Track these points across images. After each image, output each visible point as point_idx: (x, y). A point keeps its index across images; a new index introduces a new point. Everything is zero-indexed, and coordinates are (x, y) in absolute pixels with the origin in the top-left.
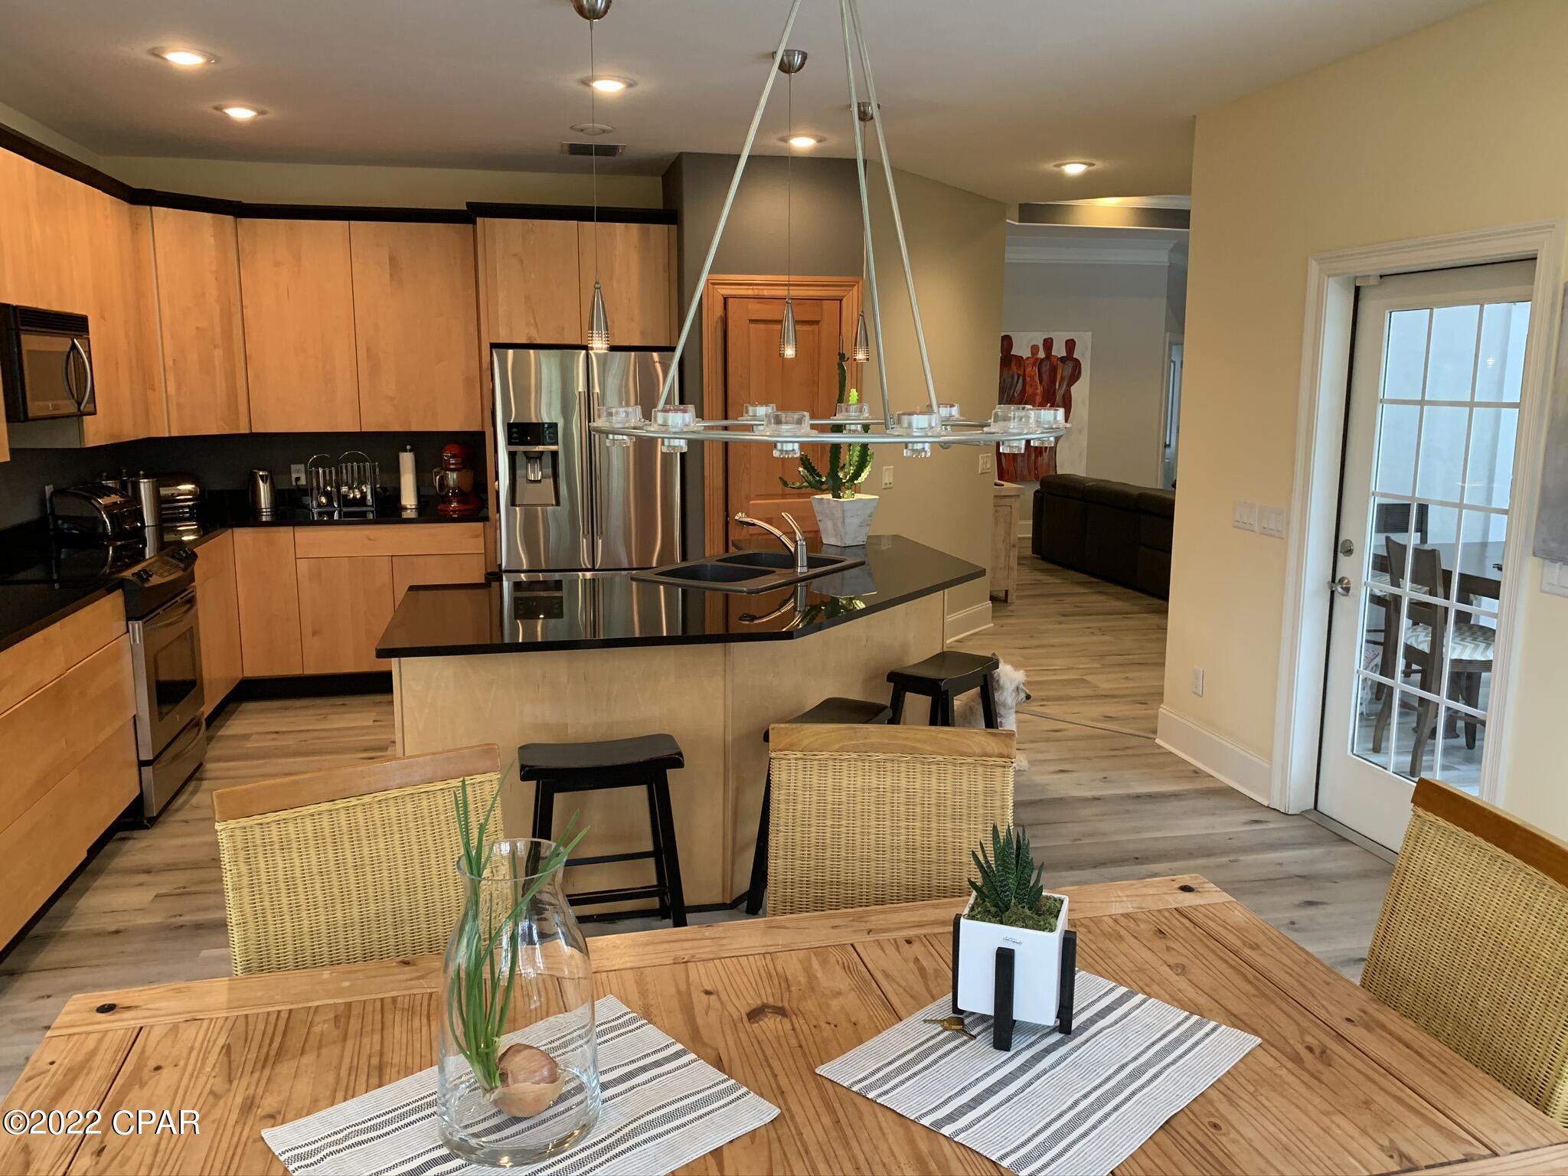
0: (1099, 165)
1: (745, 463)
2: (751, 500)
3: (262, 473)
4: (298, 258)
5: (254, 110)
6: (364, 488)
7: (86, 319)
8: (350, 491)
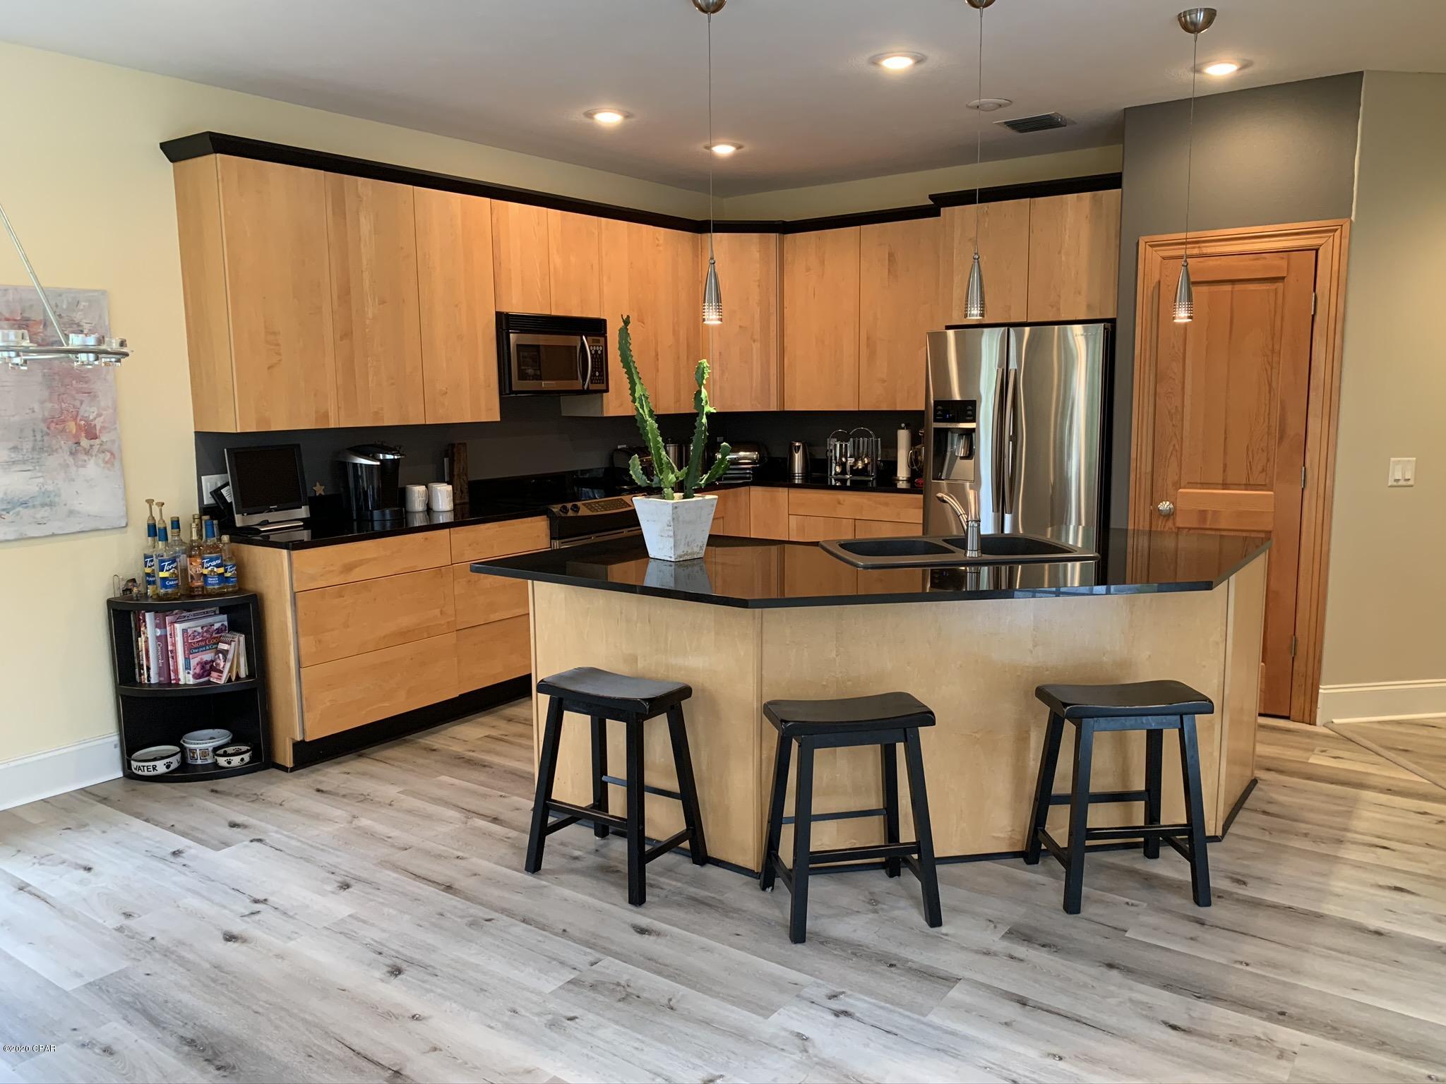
1: (1174, 446)
2: (1180, 488)
3: (797, 444)
4: (822, 263)
5: (733, 145)
6: (866, 460)
7: (605, 321)
8: (856, 461)
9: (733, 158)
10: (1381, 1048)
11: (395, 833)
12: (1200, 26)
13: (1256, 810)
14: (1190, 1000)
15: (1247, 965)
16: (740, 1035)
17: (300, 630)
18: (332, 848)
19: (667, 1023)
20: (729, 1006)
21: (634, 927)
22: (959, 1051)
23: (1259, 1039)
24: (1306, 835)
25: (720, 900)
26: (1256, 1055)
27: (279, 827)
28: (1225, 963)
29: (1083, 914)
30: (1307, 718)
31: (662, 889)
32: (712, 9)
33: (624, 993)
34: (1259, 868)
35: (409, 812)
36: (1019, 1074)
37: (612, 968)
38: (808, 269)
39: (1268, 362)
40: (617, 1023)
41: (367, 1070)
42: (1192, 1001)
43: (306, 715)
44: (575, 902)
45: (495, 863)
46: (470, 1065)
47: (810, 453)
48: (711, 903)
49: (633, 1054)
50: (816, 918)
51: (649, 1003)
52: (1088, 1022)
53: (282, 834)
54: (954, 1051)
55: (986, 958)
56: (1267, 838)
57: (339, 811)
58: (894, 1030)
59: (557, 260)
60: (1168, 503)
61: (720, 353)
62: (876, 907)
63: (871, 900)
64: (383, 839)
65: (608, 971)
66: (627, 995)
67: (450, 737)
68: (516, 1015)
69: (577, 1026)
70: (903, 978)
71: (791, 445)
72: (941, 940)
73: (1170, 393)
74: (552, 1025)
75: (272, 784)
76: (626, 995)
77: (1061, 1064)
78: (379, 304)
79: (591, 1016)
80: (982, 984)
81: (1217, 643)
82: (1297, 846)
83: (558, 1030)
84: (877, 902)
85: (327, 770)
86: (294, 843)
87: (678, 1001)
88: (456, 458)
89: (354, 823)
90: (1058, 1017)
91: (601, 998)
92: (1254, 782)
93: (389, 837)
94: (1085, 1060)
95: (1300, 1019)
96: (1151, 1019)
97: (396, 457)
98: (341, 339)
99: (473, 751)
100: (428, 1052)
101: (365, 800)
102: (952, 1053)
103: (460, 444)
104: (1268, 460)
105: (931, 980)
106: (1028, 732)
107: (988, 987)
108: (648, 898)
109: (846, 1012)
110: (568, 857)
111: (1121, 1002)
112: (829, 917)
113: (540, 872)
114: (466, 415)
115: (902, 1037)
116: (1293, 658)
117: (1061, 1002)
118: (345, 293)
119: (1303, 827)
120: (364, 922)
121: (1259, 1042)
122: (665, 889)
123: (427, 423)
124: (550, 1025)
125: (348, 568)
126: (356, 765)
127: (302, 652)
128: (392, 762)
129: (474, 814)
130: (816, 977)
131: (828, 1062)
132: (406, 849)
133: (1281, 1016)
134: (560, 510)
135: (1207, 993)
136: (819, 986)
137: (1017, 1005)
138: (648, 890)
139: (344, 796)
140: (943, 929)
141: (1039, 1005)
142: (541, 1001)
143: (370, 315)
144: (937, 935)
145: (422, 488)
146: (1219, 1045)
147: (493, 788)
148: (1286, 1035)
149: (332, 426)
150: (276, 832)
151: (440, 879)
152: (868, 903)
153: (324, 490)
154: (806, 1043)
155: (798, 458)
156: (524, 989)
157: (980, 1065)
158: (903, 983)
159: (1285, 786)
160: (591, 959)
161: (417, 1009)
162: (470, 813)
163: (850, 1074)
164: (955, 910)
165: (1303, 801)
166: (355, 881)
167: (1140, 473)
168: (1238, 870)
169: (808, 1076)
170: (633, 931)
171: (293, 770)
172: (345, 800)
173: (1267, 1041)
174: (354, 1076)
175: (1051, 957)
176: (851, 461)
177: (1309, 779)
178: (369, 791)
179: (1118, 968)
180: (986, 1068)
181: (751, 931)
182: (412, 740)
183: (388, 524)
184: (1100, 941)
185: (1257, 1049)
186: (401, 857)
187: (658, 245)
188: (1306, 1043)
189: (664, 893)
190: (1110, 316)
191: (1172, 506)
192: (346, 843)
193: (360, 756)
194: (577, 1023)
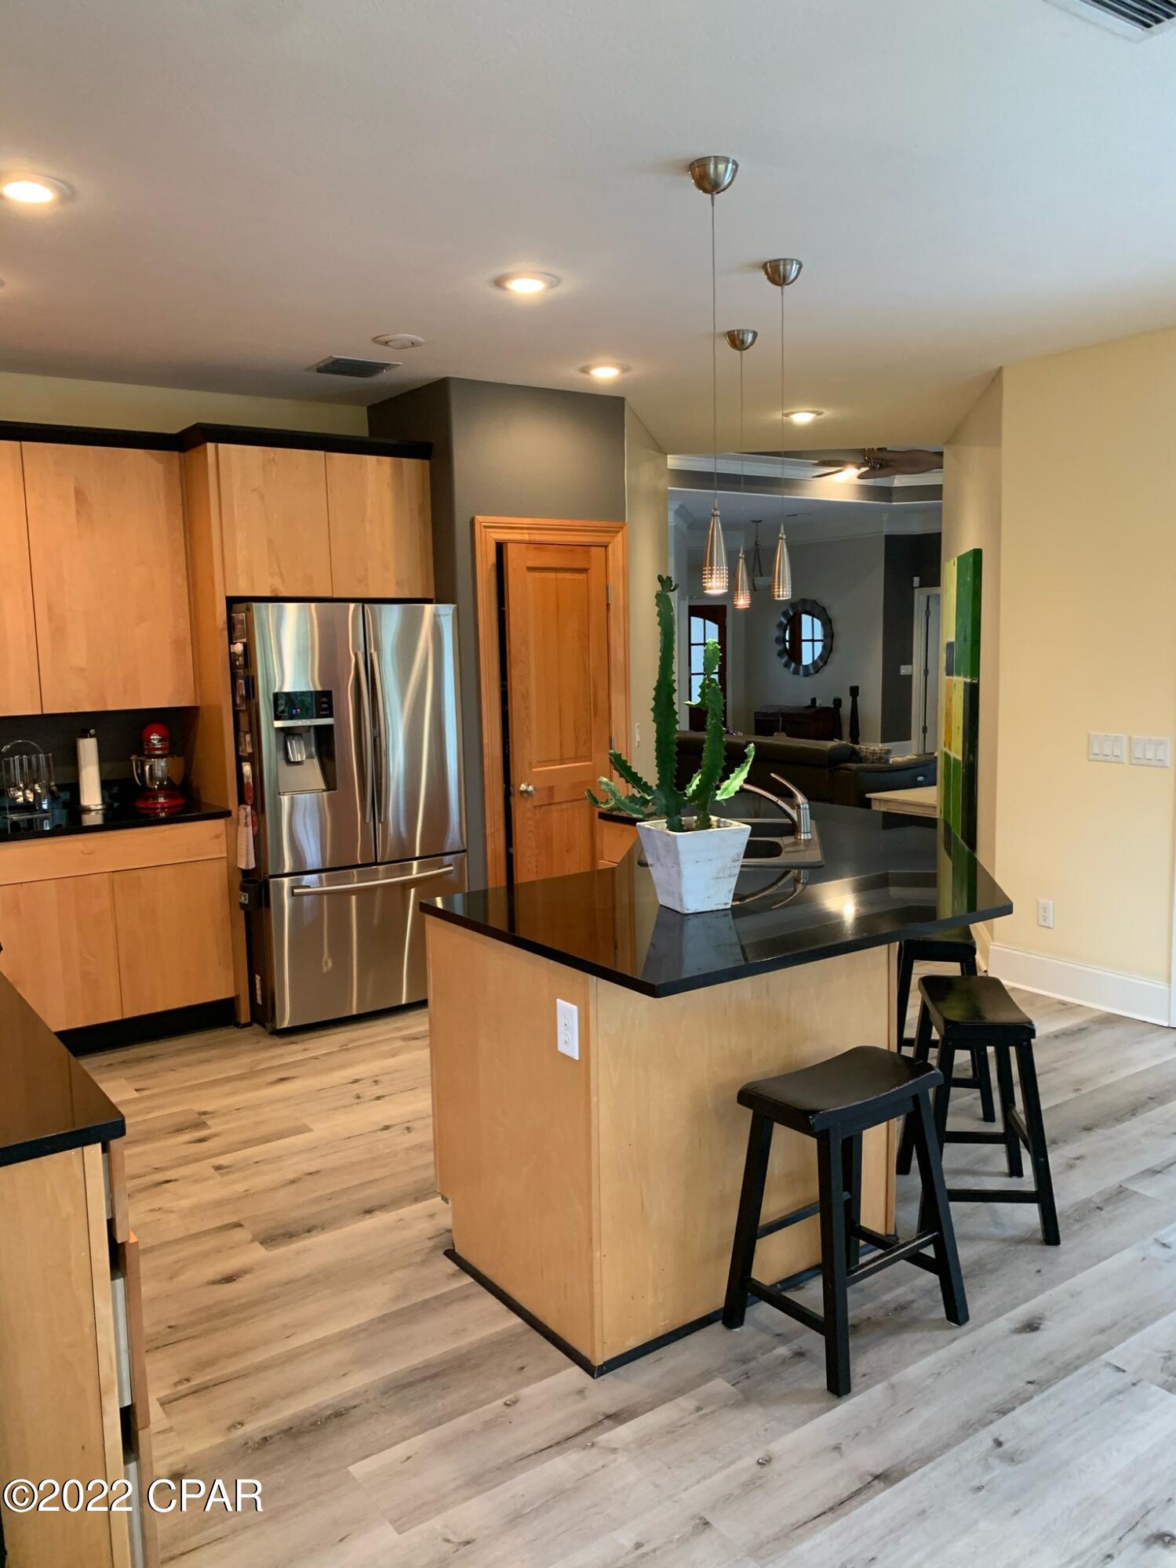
0: (827, 413)
1: (527, 727)
2: (533, 768)
73: (522, 675)
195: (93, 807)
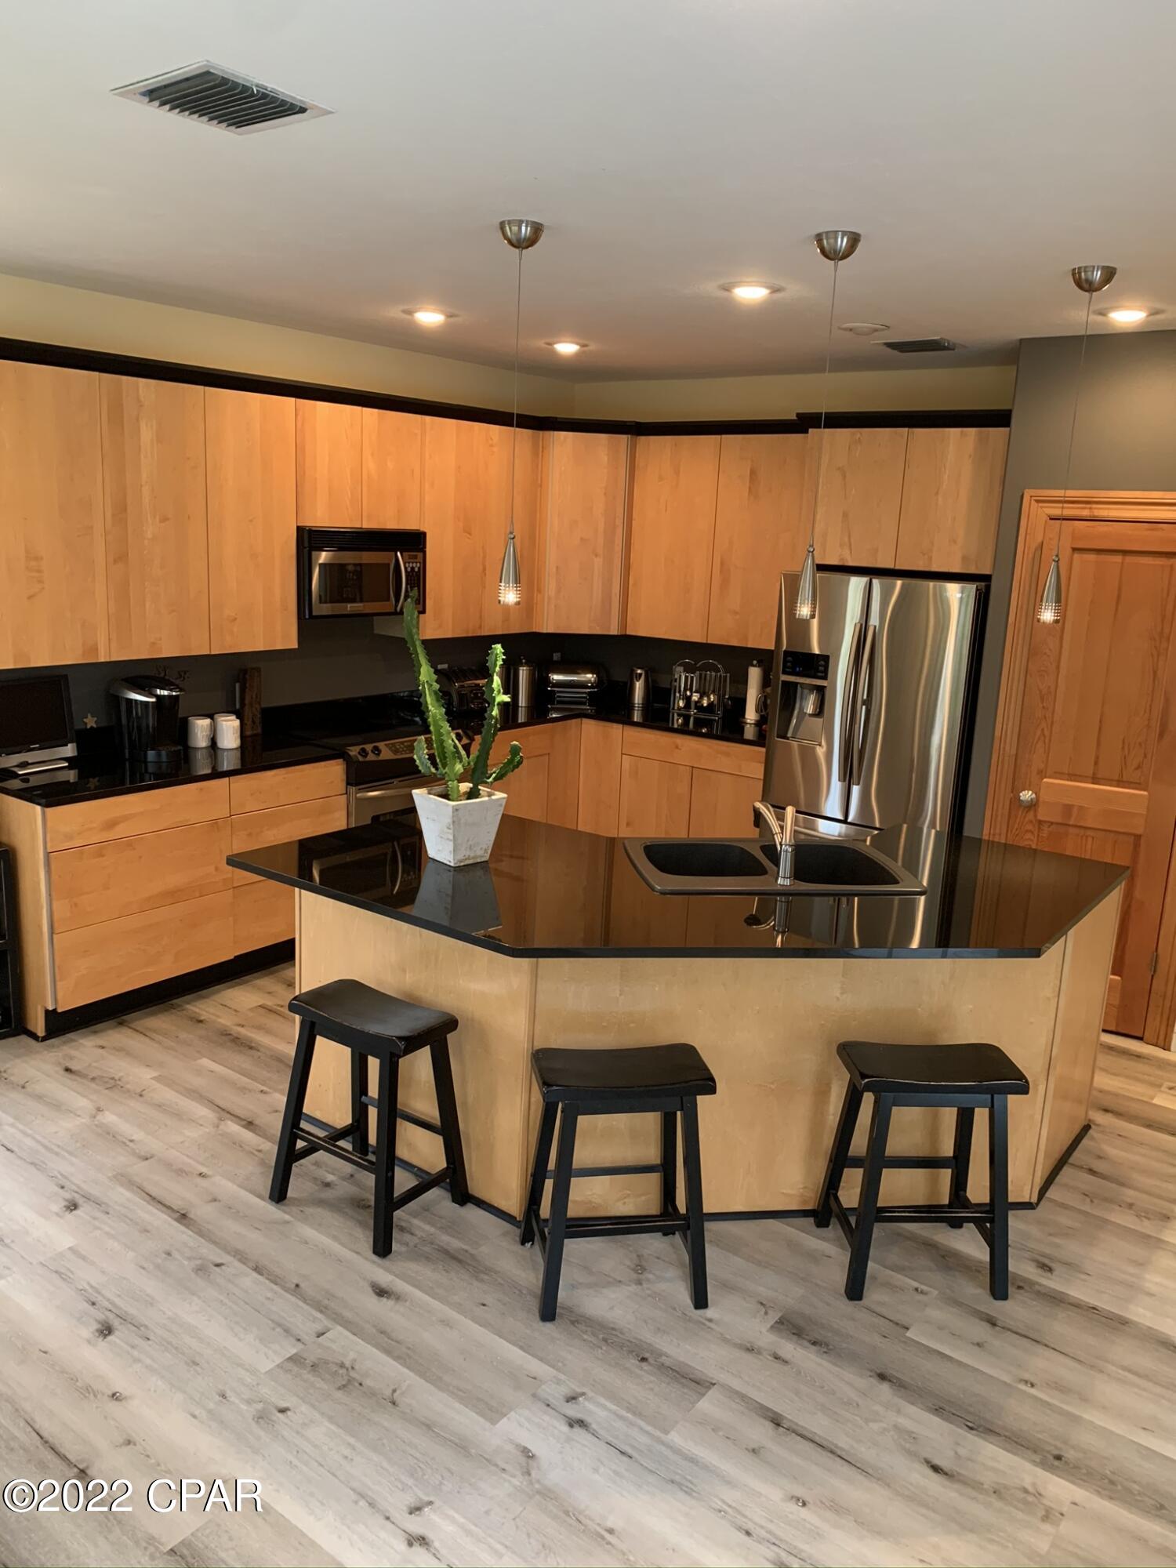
1: (1043, 730)
2: (1046, 777)
3: (639, 671)
4: (677, 472)
5: (577, 344)
6: (712, 697)
7: (424, 534)
8: (701, 697)
9: (577, 355)
10: (1158, 1513)
11: (139, 1135)
12: (1096, 286)
13: (1082, 1168)
14: (960, 1431)
15: (1032, 1385)
16: (462, 1447)
17: (53, 894)
18: (67, 1151)
19: (386, 1424)
20: (457, 1405)
21: (373, 1287)
22: (695, 1486)
23: (1026, 1491)
24: (1131, 1206)
25: (472, 1255)
26: (1020, 1515)
27: (16, 1118)
28: (1008, 1381)
29: (865, 1301)
30: (1161, 1042)
31: (412, 1234)
32: (524, 245)
33: (346, 1378)
34: (1071, 1249)
35: (160, 1106)
36: (755, 1524)
37: (342, 1343)
38: (661, 478)
39: (1156, 647)
40: (331, 1419)
41: (51, 1466)
42: (963, 1432)
43: (59, 984)
44: (316, 1246)
45: (240, 1186)
46: (163, 1468)
47: (652, 681)
48: (461, 1257)
49: (341, 1465)
50: (573, 1287)
51: (372, 1394)
52: (843, 1454)
53: (17, 1128)
54: (690, 1485)
55: (748, 1356)
56: (1087, 1208)
57: (85, 1100)
58: (630, 1451)
59: (371, 465)
60: (1030, 792)
61: (557, 567)
62: (640, 1276)
63: (637, 1266)
64: (125, 1143)
65: (334, 1347)
66: (349, 1381)
67: (222, 1005)
68: (224, 1400)
69: (286, 1421)
70: (652, 1378)
71: (632, 671)
72: (703, 1327)
73: (1043, 671)
74: (261, 1417)
75: (18, 1056)
76: (347, 1379)
77: (804, 1513)
78: (160, 522)
79: (304, 1408)
80: (737, 1393)
81: (1049, 999)
82: (1118, 1221)
83: (266, 1425)
84: (644, 1269)
85: (81, 1041)
86: (29, 1142)
87: (403, 1394)
88: (247, 685)
89: (98, 1118)
90: (811, 1444)
91: (320, 1384)
92: (1086, 1128)
93: (131, 1141)
94: (830, 1508)
95: (1076, 1467)
96: (911, 1454)
97: (174, 694)
98: (115, 562)
99: (243, 1026)
100: (121, 1446)
101: (114, 1086)
102: (687, 1487)
103: (253, 669)
104: (1145, 756)
105: (682, 1383)
106: (828, 1086)
107: (743, 1397)
108: (395, 1246)
109: (582, 1422)
110: (319, 1183)
111: (885, 1429)
112: (589, 1286)
113: (286, 1201)
114: (257, 643)
115: (636, 1461)
116: (1153, 976)
117: (817, 1424)
118: (121, 510)
119: (1129, 1194)
120: (84, 1258)
121: (1025, 1495)
122: (416, 1236)
123: (213, 653)
124: (259, 1418)
125: (111, 825)
126: (115, 1036)
127: (56, 917)
128: (154, 1035)
129: (229, 1116)
130: (558, 1370)
131: (550, 1490)
132: (147, 1159)
133: (1056, 1461)
134: (359, 753)
135: (982, 1423)
136: (559, 1382)
137: (769, 1425)
138: (395, 1234)
139: (93, 1079)
140: (709, 1313)
141: (795, 1427)
142: (254, 1383)
143: (149, 535)
144: (701, 1320)
145: (206, 722)
146: (981, 1497)
147: (254, 1079)
148: (1059, 1489)
149: (102, 660)
150: (12, 1125)
151: (176, 1204)
152: (633, 1270)
153: (96, 722)
154: (530, 1461)
155: (639, 686)
156: (239, 1365)
157: (714, 1505)
158: (651, 1385)
159: (1119, 1135)
160: (319, 1327)
161: (120, 1386)
162: (225, 1113)
163: (570, 1509)
164: (727, 1286)
165: (1137, 1158)
166: (85, 1199)
167: (1004, 754)
168: (1047, 1250)
169: (525, 1509)
170: (370, 1290)
171: (44, 1039)
172: (93, 1085)
173: (1035, 1495)
174: (35, 1473)
175: (819, 1360)
176: (696, 697)
177: (1149, 1126)
178: (121, 1074)
179: (890, 1381)
180: (720, 1511)
181: (499, 1301)
182: (179, 1006)
183: (164, 765)
184: (877, 1340)
185: (1020, 1505)
186: (139, 1169)
187: (491, 446)
188: (1077, 1501)
189: (415, 1240)
190: (986, 571)
191: (1034, 796)
192: (84, 1146)
193: (121, 1024)
194: (287, 1417)
195: (748, 721)
